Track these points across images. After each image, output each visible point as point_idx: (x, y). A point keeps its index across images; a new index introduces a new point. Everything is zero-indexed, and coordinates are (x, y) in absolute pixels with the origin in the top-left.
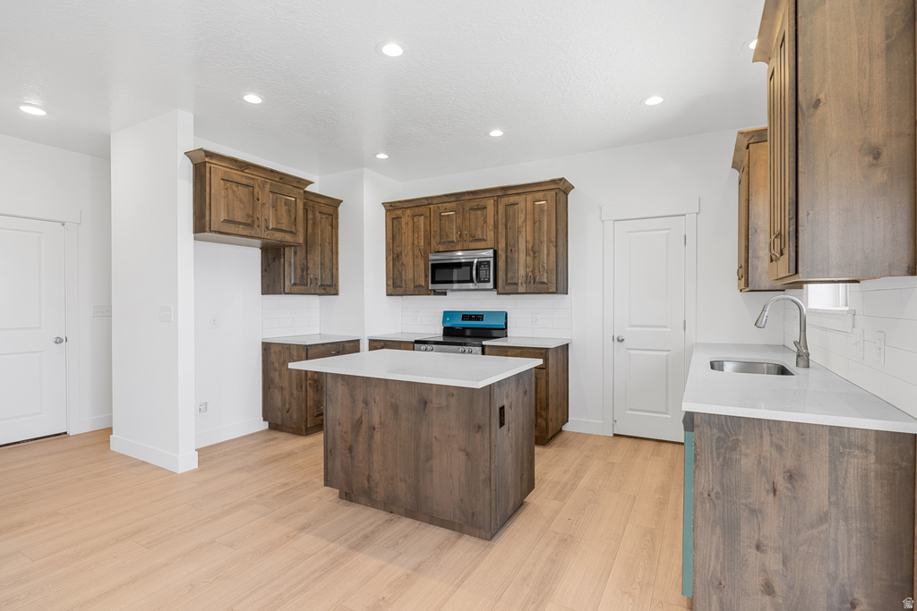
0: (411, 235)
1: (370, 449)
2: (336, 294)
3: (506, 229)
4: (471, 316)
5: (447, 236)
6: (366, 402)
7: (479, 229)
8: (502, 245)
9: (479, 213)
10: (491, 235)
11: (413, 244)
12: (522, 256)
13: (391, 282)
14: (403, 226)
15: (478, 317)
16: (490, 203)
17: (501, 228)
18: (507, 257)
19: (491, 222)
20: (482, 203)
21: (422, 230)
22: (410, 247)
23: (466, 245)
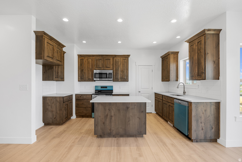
0: (87, 64)
1: (110, 122)
2: (64, 81)
3: (116, 65)
4: (103, 87)
5: (99, 66)
6: (109, 110)
7: (108, 65)
8: (115, 69)
9: (108, 61)
10: (111, 67)
11: (88, 67)
12: (120, 72)
13: (80, 78)
14: (84, 62)
15: (106, 87)
16: (111, 59)
17: (114, 65)
18: (116, 72)
19: (112, 63)
20: (109, 58)
21: (91, 63)
22: (86, 68)
23: (104, 69)
